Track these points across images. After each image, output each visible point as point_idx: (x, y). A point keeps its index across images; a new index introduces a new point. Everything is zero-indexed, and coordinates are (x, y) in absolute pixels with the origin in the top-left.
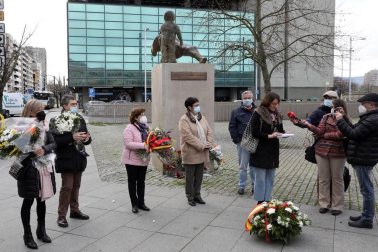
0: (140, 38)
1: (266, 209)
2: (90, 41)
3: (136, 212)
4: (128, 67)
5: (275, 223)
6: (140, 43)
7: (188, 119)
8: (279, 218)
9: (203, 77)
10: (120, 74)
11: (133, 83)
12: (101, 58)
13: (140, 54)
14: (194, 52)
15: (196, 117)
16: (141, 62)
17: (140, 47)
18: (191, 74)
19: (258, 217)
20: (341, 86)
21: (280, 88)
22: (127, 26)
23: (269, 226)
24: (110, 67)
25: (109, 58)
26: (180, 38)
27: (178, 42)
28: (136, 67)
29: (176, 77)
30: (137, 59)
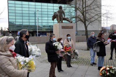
0: (35, 14)
1: (106, 68)
2: (17, 15)
3: (60, 72)
4: (31, 24)
5: (110, 73)
6: (35, 15)
7: (67, 40)
8: (111, 71)
9: (72, 27)
10: (28, 27)
11: (33, 29)
12: (21, 21)
13: (35, 19)
14: (68, 19)
15: (69, 40)
16: (35, 22)
17: (35, 17)
18: (68, 27)
19: (104, 71)
20: (104, 30)
21: (84, 31)
22: (30, 9)
23: (108, 74)
24: (24, 24)
25: (24, 21)
26: (64, 15)
27: (63, 16)
28: (34, 24)
29: (63, 27)
30: (34, 21)
